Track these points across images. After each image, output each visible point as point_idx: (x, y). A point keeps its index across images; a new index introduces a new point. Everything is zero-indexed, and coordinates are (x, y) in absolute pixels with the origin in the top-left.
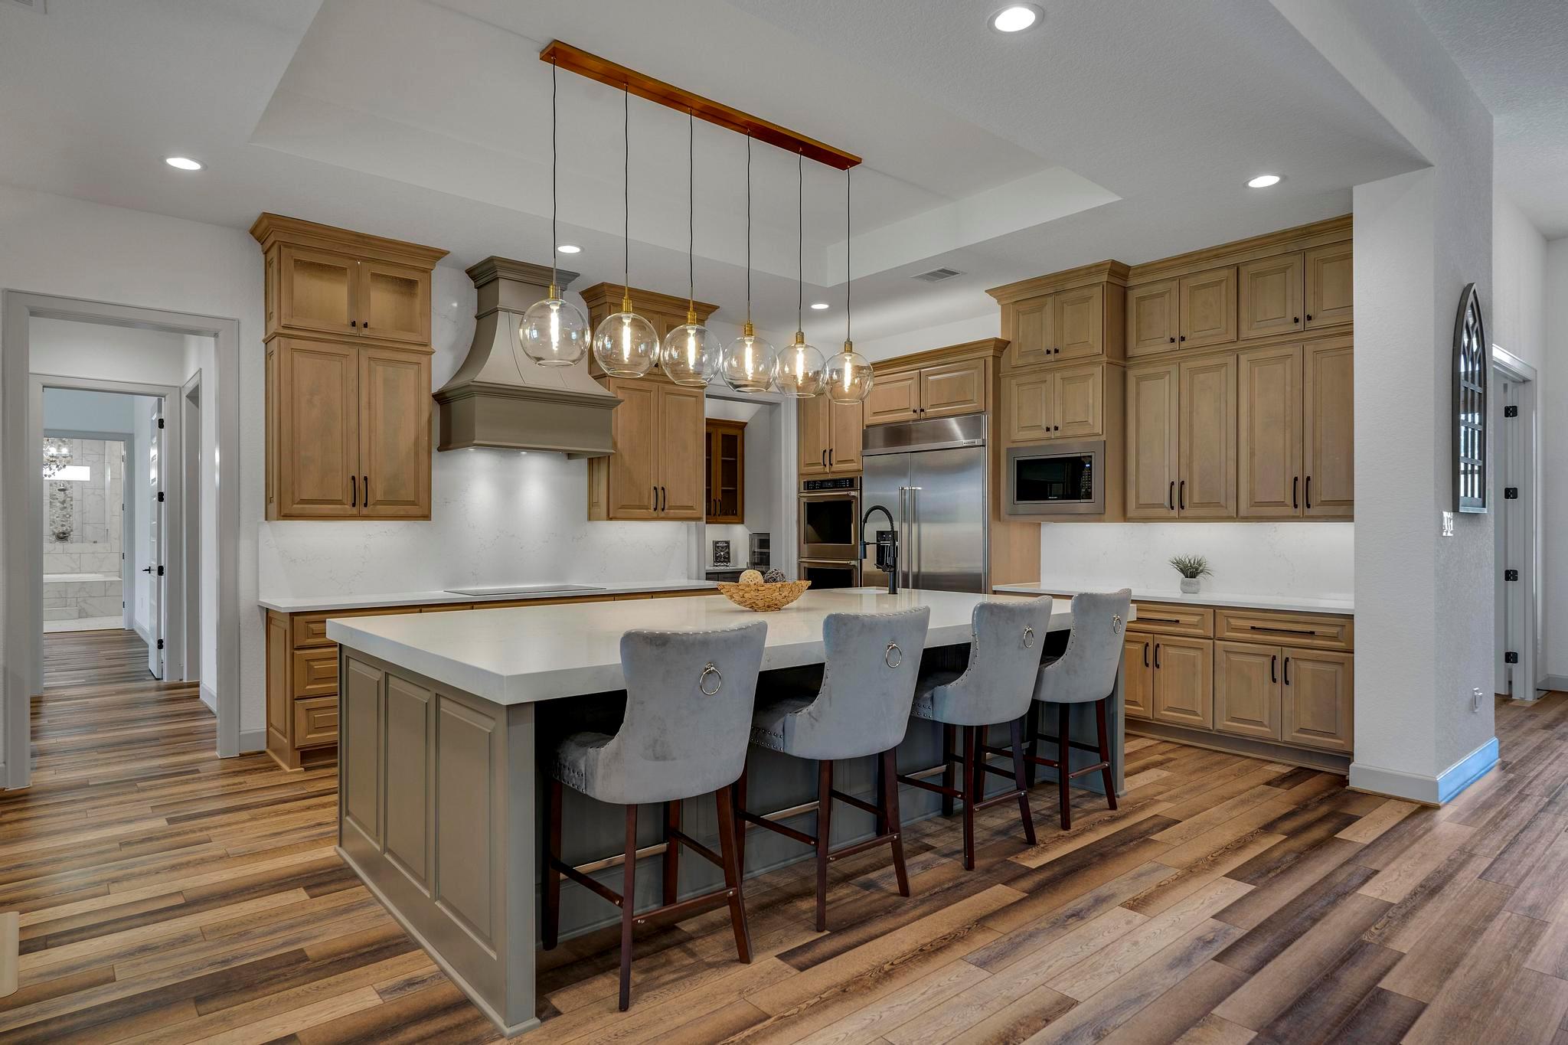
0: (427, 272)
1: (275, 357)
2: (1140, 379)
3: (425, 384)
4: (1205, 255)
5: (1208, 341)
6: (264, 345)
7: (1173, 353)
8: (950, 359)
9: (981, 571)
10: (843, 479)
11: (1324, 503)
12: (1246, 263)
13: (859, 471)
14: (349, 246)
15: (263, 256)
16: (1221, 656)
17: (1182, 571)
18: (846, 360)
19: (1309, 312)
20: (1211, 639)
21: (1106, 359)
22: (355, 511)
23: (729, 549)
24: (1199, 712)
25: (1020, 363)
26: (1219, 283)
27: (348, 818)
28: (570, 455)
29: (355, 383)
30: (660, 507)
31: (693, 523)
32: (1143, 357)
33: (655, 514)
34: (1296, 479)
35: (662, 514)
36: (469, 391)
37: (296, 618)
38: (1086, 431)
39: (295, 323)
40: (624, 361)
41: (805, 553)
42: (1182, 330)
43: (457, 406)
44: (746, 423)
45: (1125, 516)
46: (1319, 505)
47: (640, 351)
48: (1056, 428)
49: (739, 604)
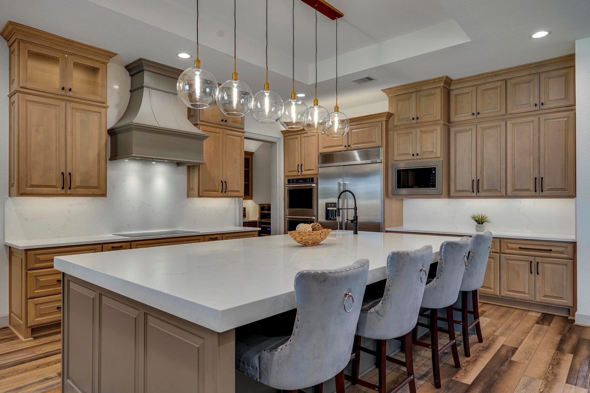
0: (105, 64)
1: (16, 105)
2: (456, 133)
3: (103, 123)
4: (490, 75)
5: (490, 115)
6: (8, 98)
7: (473, 120)
8: (363, 122)
9: (380, 221)
10: (308, 178)
11: (549, 190)
12: (510, 79)
13: (316, 174)
14: (61, 46)
15: (8, 49)
16: (503, 261)
17: (476, 221)
18: (335, 116)
19: (542, 101)
20: (498, 253)
21: (443, 122)
22: (63, 192)
23: (245, 211)
24: (492, 287)
25: (399, 124)
26: (496, 88)
27: (69, 381)
28: (179, 164)
29: (64, 121)
30: (224, 190)
31: (237, 199)
32: (458, 122)
33: (221, 194)
34: (536, 178)
35: (225, 195)
36: (129, 128)
37: (29, 252)
38: (433, 156)
39: (28, 85)
40: (233, 107)
41: (287, 213)
42: (478, 109)
43: (120, 137)
44: (254, 153)
45: (449, 196)
46: (547, 190)
47: (241, 102)
48: (418, 155)
49: (299, 243)
